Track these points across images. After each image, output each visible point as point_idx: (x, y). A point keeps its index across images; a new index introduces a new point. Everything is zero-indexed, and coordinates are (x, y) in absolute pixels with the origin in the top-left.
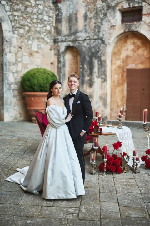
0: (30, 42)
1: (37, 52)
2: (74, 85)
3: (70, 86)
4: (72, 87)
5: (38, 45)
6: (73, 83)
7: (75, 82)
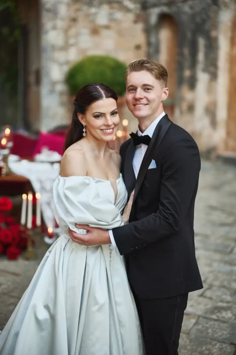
0: (93, 10)
1: (107, 27)
2: (144, 101)
3: (132, 107)
4: (139, 110)
5: (111, 14)
6: (140, 93)
7: (146, 88)
